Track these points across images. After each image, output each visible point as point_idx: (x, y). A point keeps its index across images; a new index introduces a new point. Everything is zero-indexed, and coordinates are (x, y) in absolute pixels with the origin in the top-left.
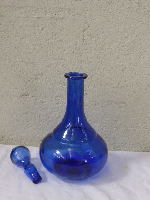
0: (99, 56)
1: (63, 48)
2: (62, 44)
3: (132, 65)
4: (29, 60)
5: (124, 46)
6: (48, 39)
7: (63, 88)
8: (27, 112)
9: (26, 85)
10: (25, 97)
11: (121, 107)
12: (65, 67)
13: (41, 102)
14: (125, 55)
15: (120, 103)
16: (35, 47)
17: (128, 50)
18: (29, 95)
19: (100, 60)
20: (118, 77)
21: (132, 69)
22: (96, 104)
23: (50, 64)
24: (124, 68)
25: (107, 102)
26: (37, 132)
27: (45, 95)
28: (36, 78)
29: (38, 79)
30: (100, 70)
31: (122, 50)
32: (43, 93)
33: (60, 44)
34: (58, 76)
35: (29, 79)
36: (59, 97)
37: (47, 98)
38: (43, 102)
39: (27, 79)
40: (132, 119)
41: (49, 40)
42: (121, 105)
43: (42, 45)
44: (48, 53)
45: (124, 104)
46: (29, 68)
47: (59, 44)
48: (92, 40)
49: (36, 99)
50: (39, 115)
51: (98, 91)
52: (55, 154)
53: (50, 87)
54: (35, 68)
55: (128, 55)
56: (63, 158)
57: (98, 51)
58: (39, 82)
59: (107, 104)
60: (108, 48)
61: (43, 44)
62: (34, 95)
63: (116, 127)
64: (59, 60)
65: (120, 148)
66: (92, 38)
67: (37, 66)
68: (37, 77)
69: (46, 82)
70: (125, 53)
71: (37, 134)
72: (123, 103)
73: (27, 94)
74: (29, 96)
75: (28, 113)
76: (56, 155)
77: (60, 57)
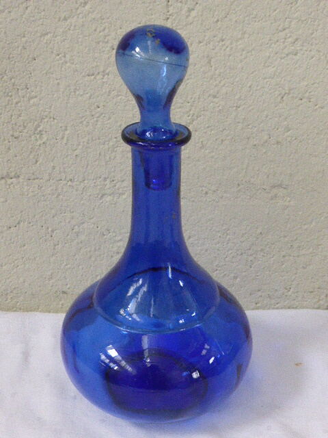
0: (213, 60)
1: (107, 42)
2: (107, 31)
3: (305, 83)
4: (13, 80)
5: (284, 29)
6: (63, 16)
7: (114, 154)
8: (19, 223)
9: (9, 149)
10: (9, 181)
11: (276, 196)
12: (118, 96)
13: (53, 194)
14: (287, 55)
15: (273, 187)
16: (26, 42)
17: (297, 39)
18: (19, 177)
19: (217, 72)
20: (267, 117)
21: (307, 94)
22: (206, 193)
23: (72, 88)
24: (283, 92)
25: (239, 185)
26: (49, 273)
27: (63, 176)
28: (36, 129)
29: (40, 131)
30: (216, 100)
31: (277, 41)
32: (57, 168)
33: (98, 30)
34: (97, 121)
35: (16, 134)
36: (105, 179)
37: (70, 183)
38: (59, 195)
39: (11, 133)
40: (306, 227)
41: (65, 19)
42: (275, 191)
43: (47, 34)
44: (65, 57)
45: (285, 188)
46: (15, 101)
47: (95, 30)
48: (193, 14)
49: (40, 187)
50: (50, 229)
51: (212, 157)
52: (103, 357)
53: (77, 152)
54: (32, 102)
55: (296, 54)
56: (129, 369)
57: (211, 46)
58: (44, 140)
59: (239, 191)
60: (239, 36)
61: (50, 32)
62: (33, 177)
63: (262, 250)
64: (100, 76)
65: (274, 301)
66: (190, 10)
67: (36, 97)
68: (39, 126)
69: (65, 138)
70: (286, 51)
71: (51, 278)
72: (280, 186)
73: (13, 174)
74: (21, 180)
75: (22, 224)
76: (107, 361)
77: (102, 69)
